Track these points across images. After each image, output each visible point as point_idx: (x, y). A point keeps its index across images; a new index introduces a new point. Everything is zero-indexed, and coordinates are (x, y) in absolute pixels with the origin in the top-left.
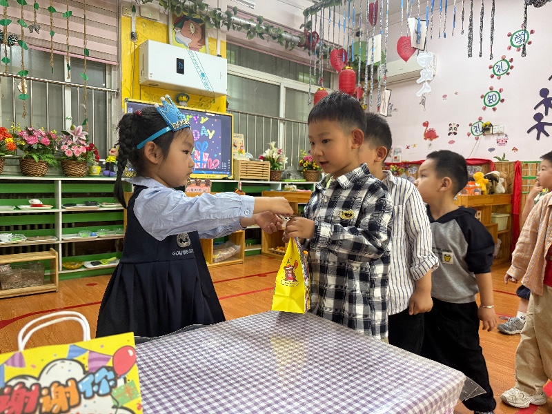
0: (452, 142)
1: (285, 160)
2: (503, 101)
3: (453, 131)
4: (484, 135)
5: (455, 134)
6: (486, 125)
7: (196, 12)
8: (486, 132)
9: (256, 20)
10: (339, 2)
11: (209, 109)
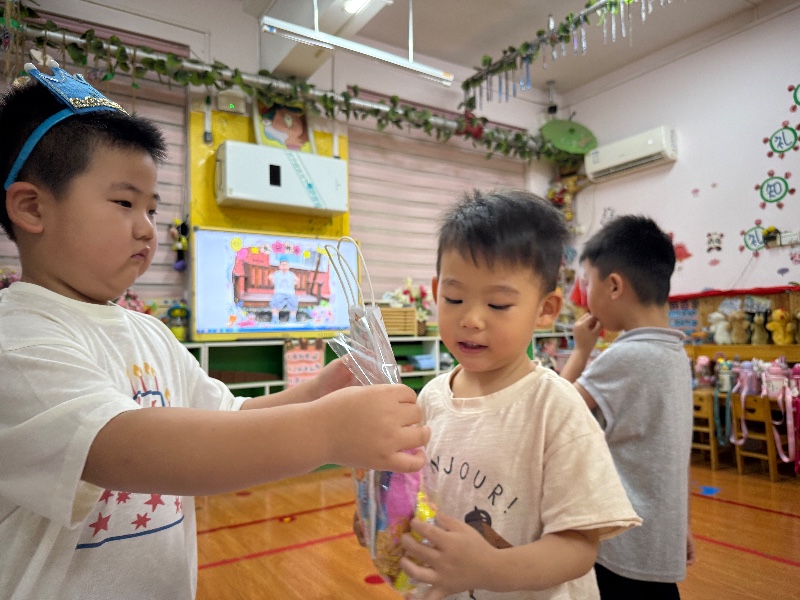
0: (715, 262)
2: (792, 191)
3: (715, 244)
4: (767, 247)
5: (719, 249)
6: (769, 233)
7: (297, 98)
8: (770, 244)
9: (388, 103)
10: (512, 64)
11: (323, 234)
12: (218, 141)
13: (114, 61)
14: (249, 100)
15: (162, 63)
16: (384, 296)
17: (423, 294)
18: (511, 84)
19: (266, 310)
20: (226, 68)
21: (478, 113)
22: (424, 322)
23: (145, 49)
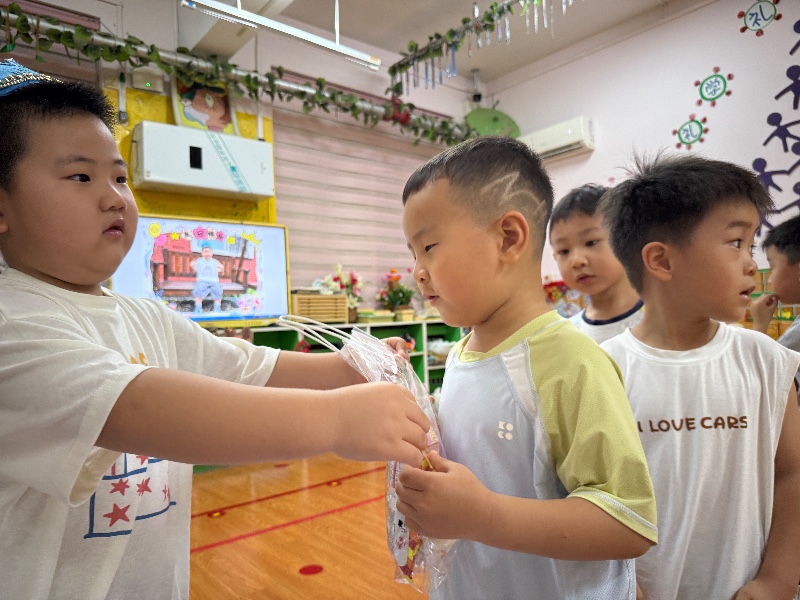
7: (218, 78)
9: (314, 84)
10: (438, 51)
11: (249, 219)
12: (134, 121)
13: (14, 31)
14: (167, 78)
15: (69, 36)
16: (314, 284)
17: (354, 281)
18: (437, 70)
19: (189, 299)
20: (142, 43)
21: (405, 98)
22: (355, 309)
23: (49, 20)
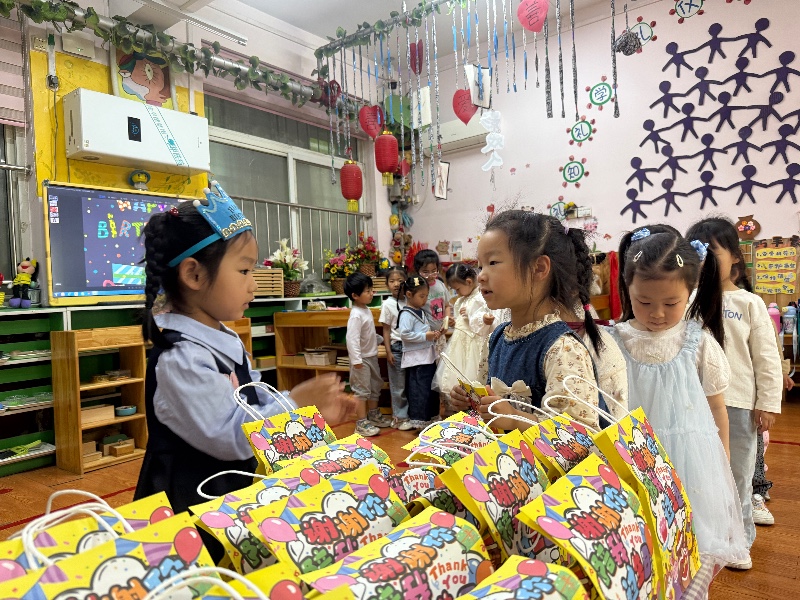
1: (305, 265)
2: (587, 174)
4: (568, 219)
6: (569, 207)
8: (569, 216)
9: (247, 62)
10: (366, 40)
11: (182, 193)
12: (65, 89)
14: (98, 45)
20: (78, 7)
